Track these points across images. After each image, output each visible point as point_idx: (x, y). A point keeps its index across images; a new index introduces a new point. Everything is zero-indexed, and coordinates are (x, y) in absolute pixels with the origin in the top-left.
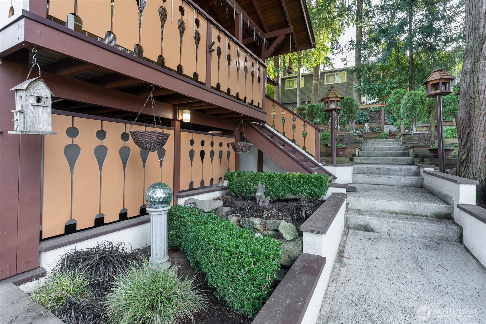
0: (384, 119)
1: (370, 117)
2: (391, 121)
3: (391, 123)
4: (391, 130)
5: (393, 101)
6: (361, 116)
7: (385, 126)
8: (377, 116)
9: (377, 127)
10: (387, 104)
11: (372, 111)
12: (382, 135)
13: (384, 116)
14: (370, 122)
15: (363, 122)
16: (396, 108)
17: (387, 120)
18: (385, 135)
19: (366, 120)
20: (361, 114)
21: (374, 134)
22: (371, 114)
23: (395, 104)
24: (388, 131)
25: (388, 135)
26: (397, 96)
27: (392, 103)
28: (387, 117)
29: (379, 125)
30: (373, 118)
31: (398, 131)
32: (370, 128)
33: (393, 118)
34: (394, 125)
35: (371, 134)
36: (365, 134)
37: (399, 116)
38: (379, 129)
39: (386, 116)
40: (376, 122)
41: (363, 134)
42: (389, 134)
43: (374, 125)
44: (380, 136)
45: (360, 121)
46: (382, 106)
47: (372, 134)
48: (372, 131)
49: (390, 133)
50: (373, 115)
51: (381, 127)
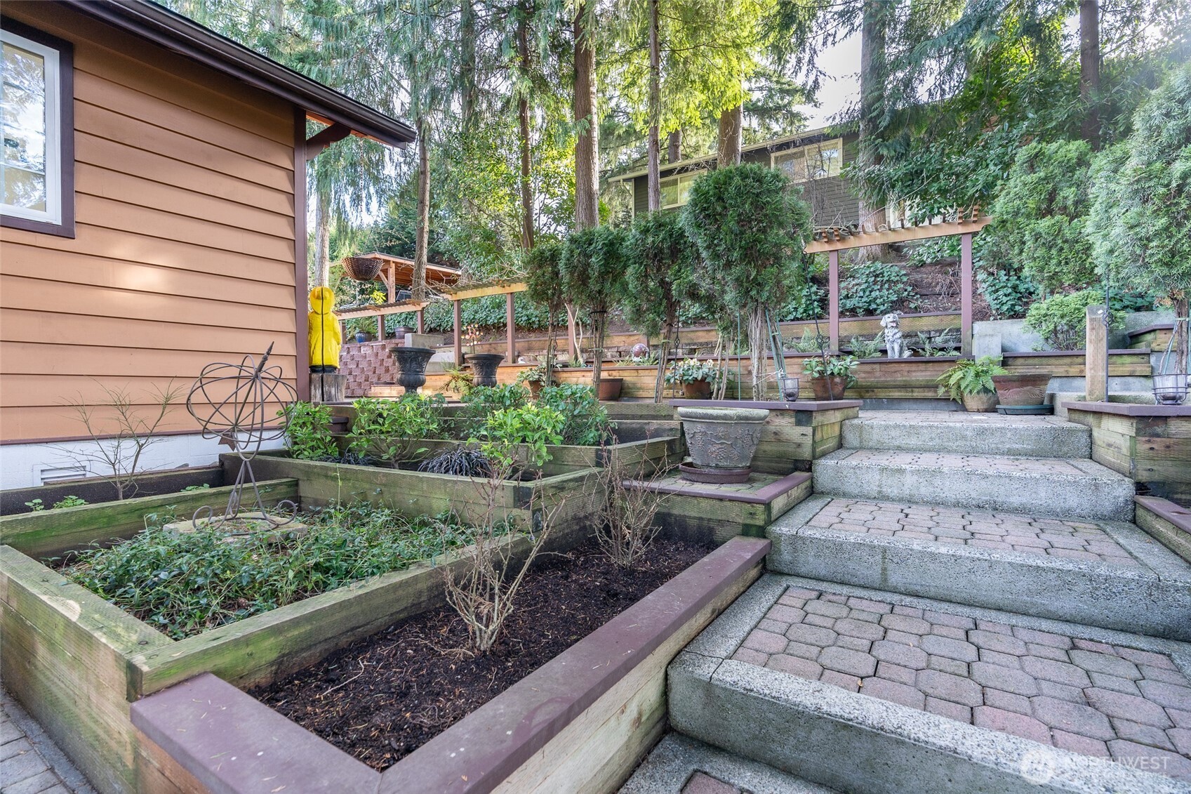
0: (974, 292)
1: (915, 285)
2: (1005, 299)
3: (1005, 308)
4: (1008, 344)
5: (1017, 202)
6: (875, 283)
7: (979, 327)
8: (942, 280)
9: (941, 332)
10: (990, 219)
11: (923, 264)
12: (959, 375)
13: (974, 281)
14: (912, 306)
15: (882, 308)
16: (1037, 237)
17: (988, 298)
18: (977, 375)
19: (894, 298)
20: (877, 276)
21: (922, 366)
22: (918, 277)
23: (1028, 216)
24: (997, 355)
25: (996, 380)
26: (1042, 174)
27: (1016, 214)
28: (985, 285)
29: (948, 322)
30: (924, 292)
31: (1049, 350)
32: (905, 336)
33: (1015, 288)
34: (1024, 322)
35: (905, 367)
36: (877, 366)
37: (1051, 278)
38: (947, 341)
39: (984, 281)
40: (937, 308)
41: (867, 368)
42: (998, 371)
43: (926, 323)
44: (952, 381)
45: (869, 303)
46: (961, 230)
47: (914, 367)
48: (915, 353)
49: (1004, 363)
50: (925, 276)
51: (958, 330)
